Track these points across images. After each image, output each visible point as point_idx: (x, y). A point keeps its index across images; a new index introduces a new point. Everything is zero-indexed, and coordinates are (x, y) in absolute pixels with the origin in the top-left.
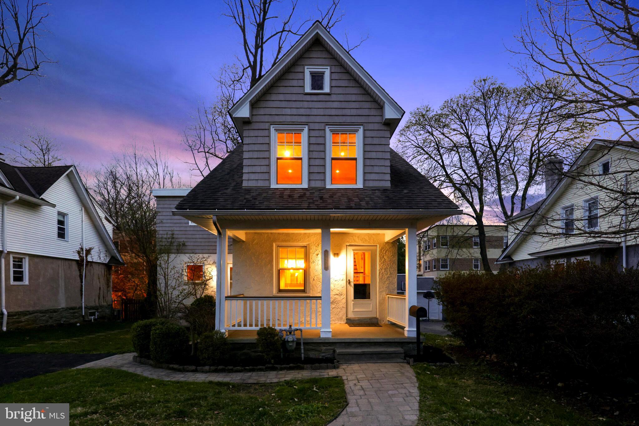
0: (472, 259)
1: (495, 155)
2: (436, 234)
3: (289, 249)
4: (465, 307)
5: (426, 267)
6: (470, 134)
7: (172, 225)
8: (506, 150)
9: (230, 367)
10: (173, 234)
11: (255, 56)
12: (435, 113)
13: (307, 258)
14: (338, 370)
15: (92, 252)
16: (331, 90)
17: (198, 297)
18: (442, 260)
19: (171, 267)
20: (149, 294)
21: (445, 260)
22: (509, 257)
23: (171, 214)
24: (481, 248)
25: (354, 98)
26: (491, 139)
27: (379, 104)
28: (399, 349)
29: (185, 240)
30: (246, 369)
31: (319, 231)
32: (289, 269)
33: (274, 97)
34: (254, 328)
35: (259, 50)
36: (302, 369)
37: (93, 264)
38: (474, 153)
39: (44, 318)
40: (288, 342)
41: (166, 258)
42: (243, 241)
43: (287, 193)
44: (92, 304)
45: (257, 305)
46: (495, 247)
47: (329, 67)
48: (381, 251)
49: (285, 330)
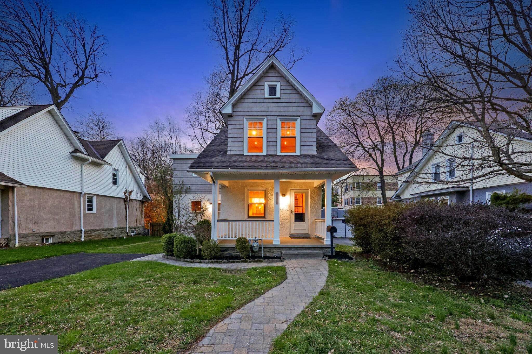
0: (376, 198)
1: (392, 129)
2: (352, 181)
3: (255, 191)
4: (361, 227)
5: (346, 203)
6: (375, 115)
7: (182, 176)
8: (399, 125)
9: (220, 261)
10: (183, 182)
11: (234, 66)
12: (351, 101)
13: (266, 197)
14: (283, 263)
15: (133, 193)
16: (280, 96)
17: (199, 221)
18: (356, 198)
19: (182, 202)
20: (168, 219)
21: (358, 198)
22: (398, 196)
23: (186, 172)
24: (382, 191)
25: (294, 100)
26: (389, 118)
27: (310, 104)
28: (320, 252)
29: (190, 186)
30: (229, 262)
31: (273, 181)
32: (255, 204)
33: (246, 101)
34: (234, 238)
35: (237, 62)
36: (262, 262)
37: (133, 201)
38: (378, 128)
39: (105, 234)
40: (254, 246)
41: (179, 197)
42: (227, 187)
43: (254, 158)
44: (132, 226)
45: (236, 225)
46: (391, 190)
47: (279, 82)
48: (311, 192)
49: (252, 240)
